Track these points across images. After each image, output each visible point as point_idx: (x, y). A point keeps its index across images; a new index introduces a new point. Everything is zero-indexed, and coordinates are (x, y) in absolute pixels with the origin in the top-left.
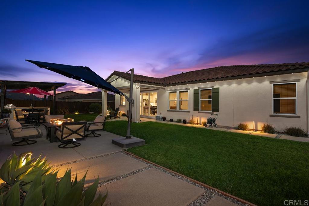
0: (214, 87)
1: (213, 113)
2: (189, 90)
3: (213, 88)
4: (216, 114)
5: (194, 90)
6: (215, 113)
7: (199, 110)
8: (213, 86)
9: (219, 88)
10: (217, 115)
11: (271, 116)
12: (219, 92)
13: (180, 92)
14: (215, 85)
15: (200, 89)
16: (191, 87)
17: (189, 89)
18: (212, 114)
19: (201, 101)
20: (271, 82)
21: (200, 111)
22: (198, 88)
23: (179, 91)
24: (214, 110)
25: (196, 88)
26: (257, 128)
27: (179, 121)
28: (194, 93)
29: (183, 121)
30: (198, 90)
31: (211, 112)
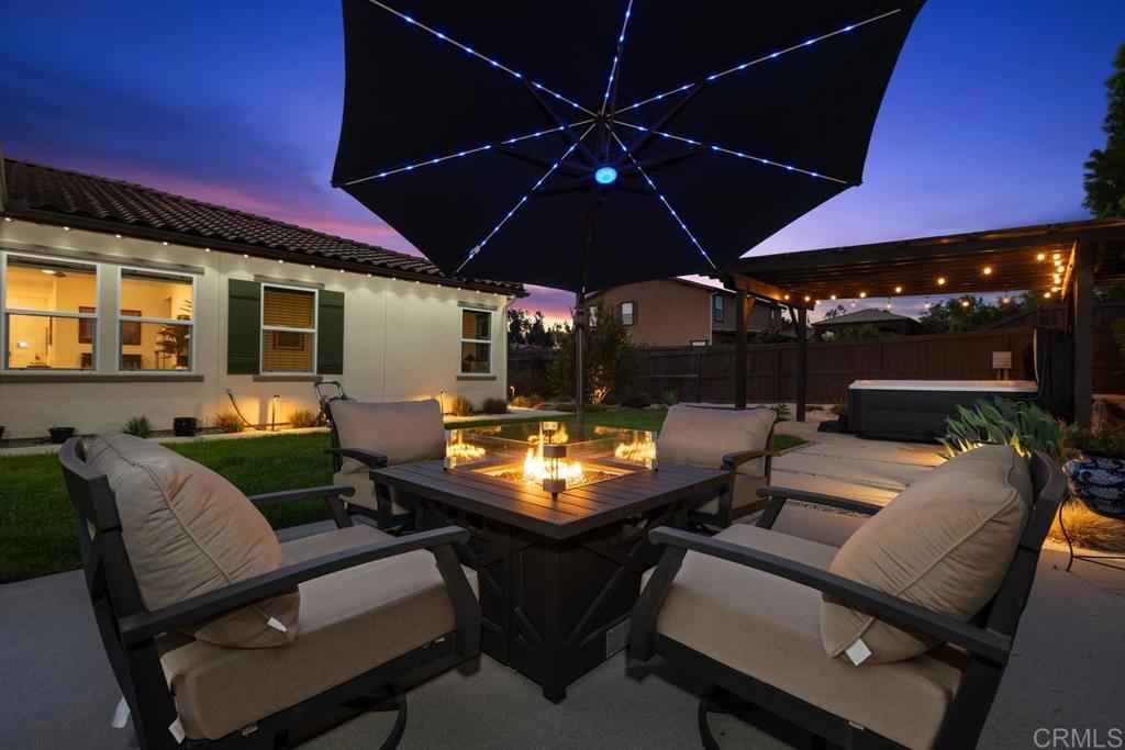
0: (327, 288)
1: (321, 378)
2: (195, 277)
3: (321, 292)
4: (335, 383)
5: (231, 281)
6: (327, 378)
7: (256, 371)
8: (323, 285)
9: (343, 294)
10: (338, 386)
11: (459, 378)
12: (342, 307)
13: (130, 274)
14: (331, 282)
15: (263, 285)
16: (212, 266)
17: (201, 273)
18: (318, 382)
19: (266, 331)
20: (461, 304)
21: (263, 374)
22: (257, 276)
23: (119, 268)
24: (323, 369)
25: (244, 275)
28: (231, 297)
29: (175, 425)
30: (256, 285)
31: (315, 374)
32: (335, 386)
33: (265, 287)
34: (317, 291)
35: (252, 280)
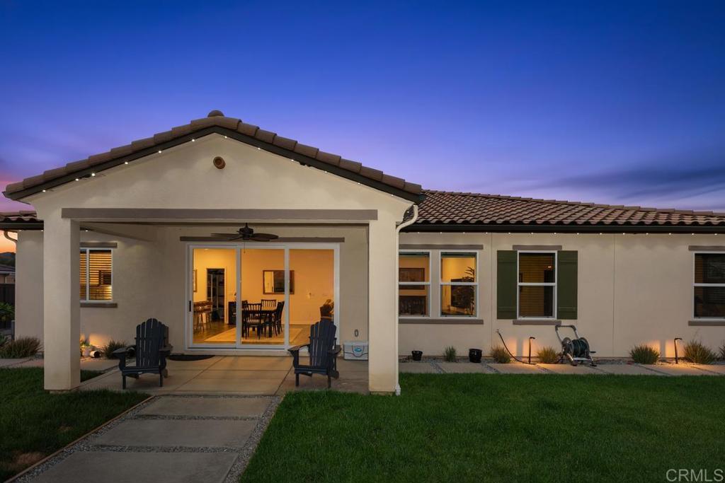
0: (564, 248)
1: (560, 322)
2: (478, 252)
3: (559, 252)
4: (572, 327)
5: (499, 252)
6: (565, 322)
7: (515, 317)
8: (561, 246)
9: (577, 252)
10: (575, 329)
11: (691, 324)
12: (575, 263)
13: (444, 255)
14: (567, 244)
15: (518, 252)
16: (488, 243)
17: (481, 249)
18: (558, 326)
19: (521, 287)
20: (691, 248)
21: (519, 319)
22: (514, 246)
23: (440, 251)
24: (562, 315)
25: (506, 247)
26: (664, 354)
27: (450, 356)
28: (499, 263)
29: (470, 354)
30: (513, 253)
31: (554, 318)
32: (572, 330)
33: (520, 254)
34: (556, 252)
35: (511, 249)
